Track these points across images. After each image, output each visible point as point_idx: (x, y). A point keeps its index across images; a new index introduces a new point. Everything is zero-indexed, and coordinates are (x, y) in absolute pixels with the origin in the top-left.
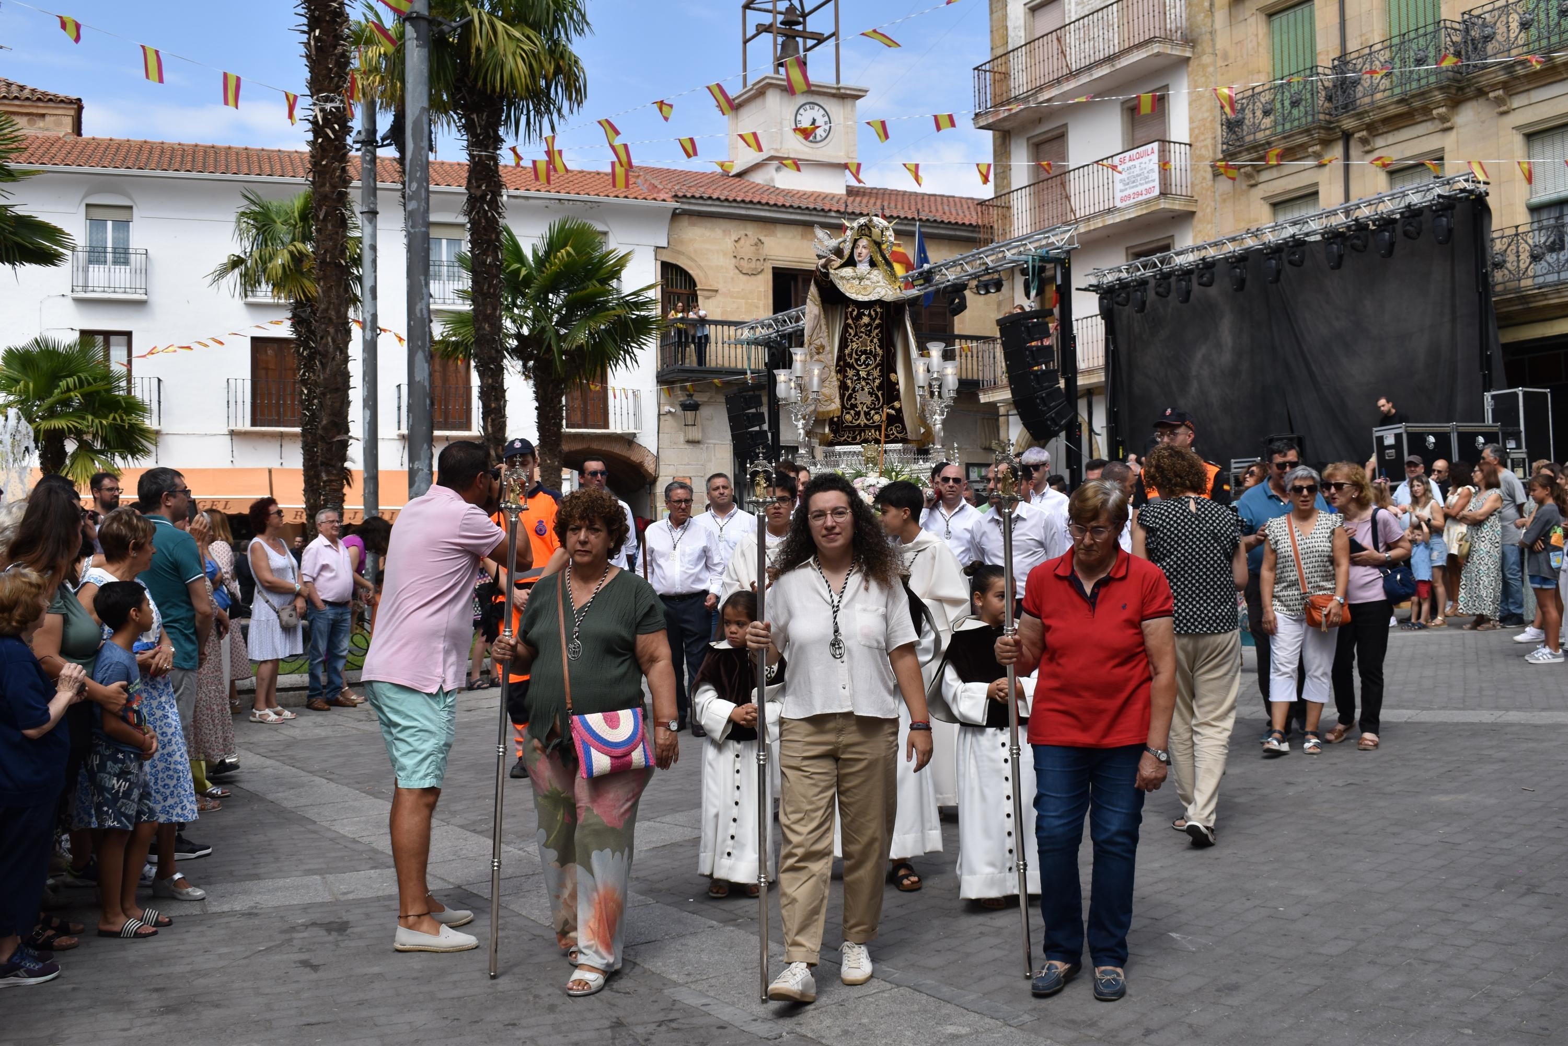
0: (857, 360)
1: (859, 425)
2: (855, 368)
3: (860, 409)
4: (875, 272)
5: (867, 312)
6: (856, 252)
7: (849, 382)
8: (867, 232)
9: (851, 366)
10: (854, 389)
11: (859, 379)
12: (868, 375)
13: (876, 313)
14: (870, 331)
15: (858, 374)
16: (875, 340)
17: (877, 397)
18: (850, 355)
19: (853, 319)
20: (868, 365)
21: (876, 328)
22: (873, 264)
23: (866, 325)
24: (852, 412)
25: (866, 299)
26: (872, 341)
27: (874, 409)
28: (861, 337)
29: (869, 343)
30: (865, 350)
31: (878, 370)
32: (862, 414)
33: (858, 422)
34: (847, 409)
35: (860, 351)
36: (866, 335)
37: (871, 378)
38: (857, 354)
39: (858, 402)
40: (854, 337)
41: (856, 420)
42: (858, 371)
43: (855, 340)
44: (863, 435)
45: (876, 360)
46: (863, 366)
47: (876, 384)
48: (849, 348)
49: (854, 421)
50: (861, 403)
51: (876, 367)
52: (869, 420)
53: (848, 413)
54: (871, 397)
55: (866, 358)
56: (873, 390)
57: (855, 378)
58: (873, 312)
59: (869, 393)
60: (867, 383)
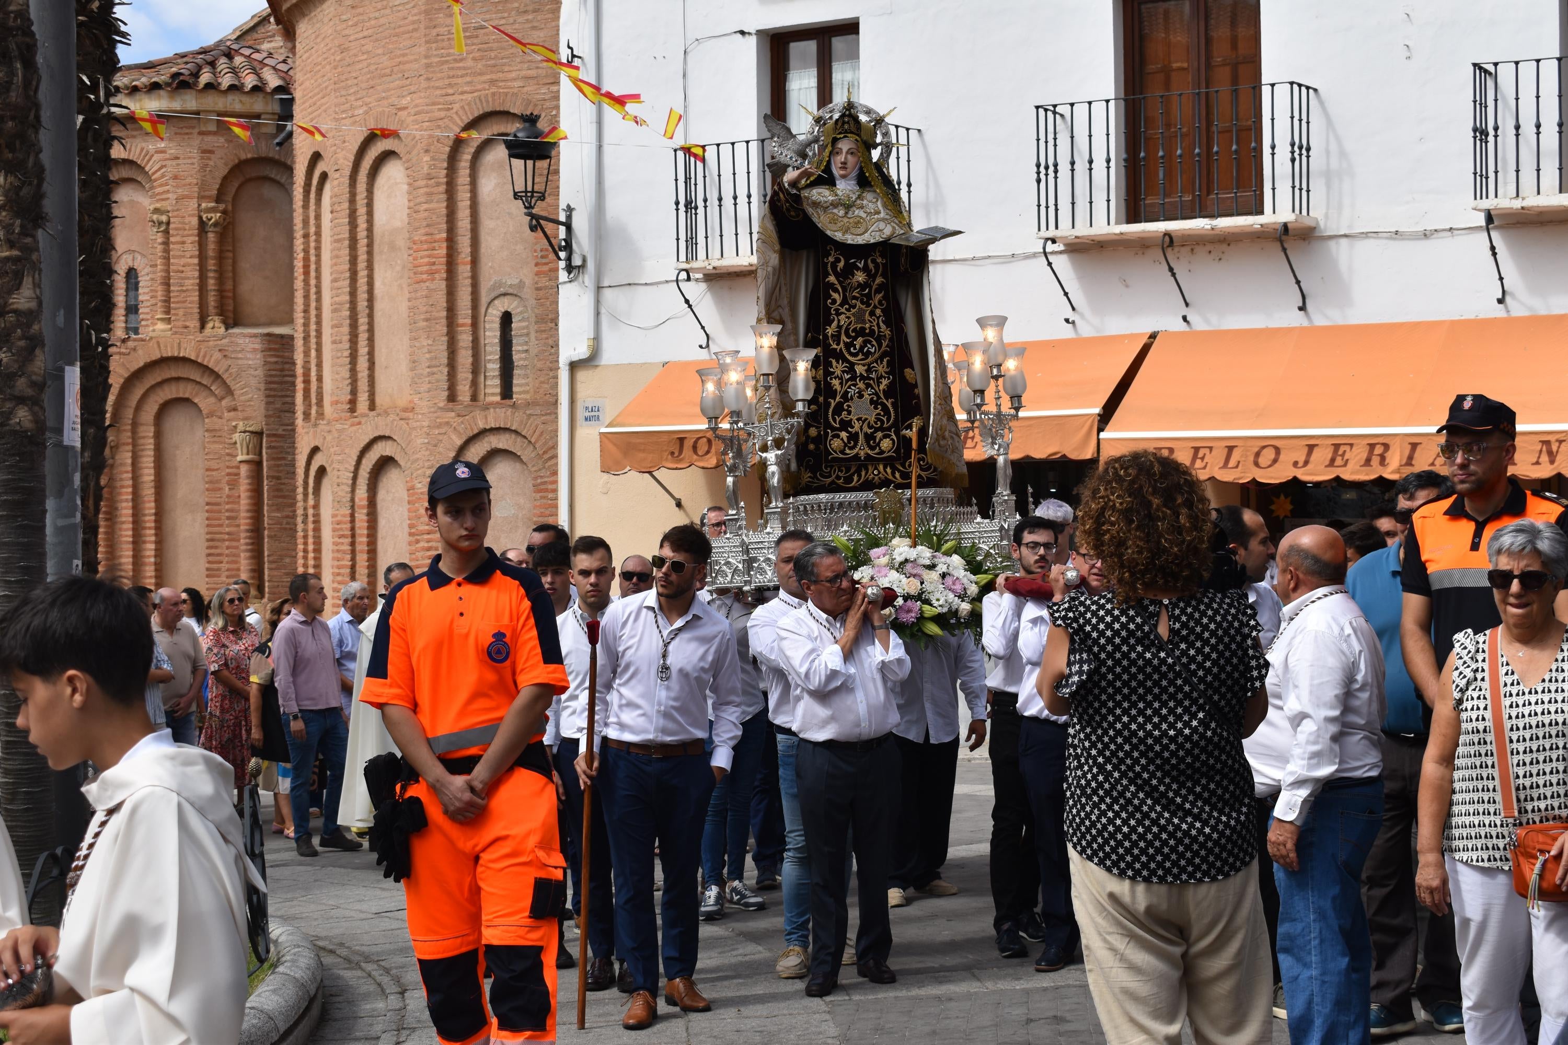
0: (848, 346)
2: (845, 360)
3: (856, 428)
4: (870, 196)
5: (861, 265)
7: (836, 383)
10: (845, 396)
11: (853, 378)
12: (869, 370)
13: (877, 265)
14: (869, 296)
15: (851, 368)
16: (878, 312)
17: (885, 409)
18: (838, 338)
19: (838, 276)
20: (867, 354)
21: (878, 291)
23: (862, 286)
24: (844, 435)
25: (860, 241)
26: (872, 314)
27: (881, 429)
28: (854, 307)
29: (867, 316)
30: (863, 329)
31: (885, 363)
32: (861, 437)
33: (855, 451)
34: (833, 429)
35: (855, 330)
36: (862, 303)
37: (873, 375)
38: (848, 336)
39: (853, 417)
40: (842, 305)
41: (851, 448)
42: (852, 365)
43: (843, 310)
44: (863, 473)
45: (880, 345)
46: (860, 357)
47: (882, 387)
48: (835, 324)
49: (848, 451)
50: (858, 420)
51: (881, 358)
52: (872, 448)
53: (838, 436)
54: (876, 408)
55: (865, 343)
56: (879, 397)
57: (847, 376)
58: (871, 266)
59: (872, 402)
60: (868, 386)
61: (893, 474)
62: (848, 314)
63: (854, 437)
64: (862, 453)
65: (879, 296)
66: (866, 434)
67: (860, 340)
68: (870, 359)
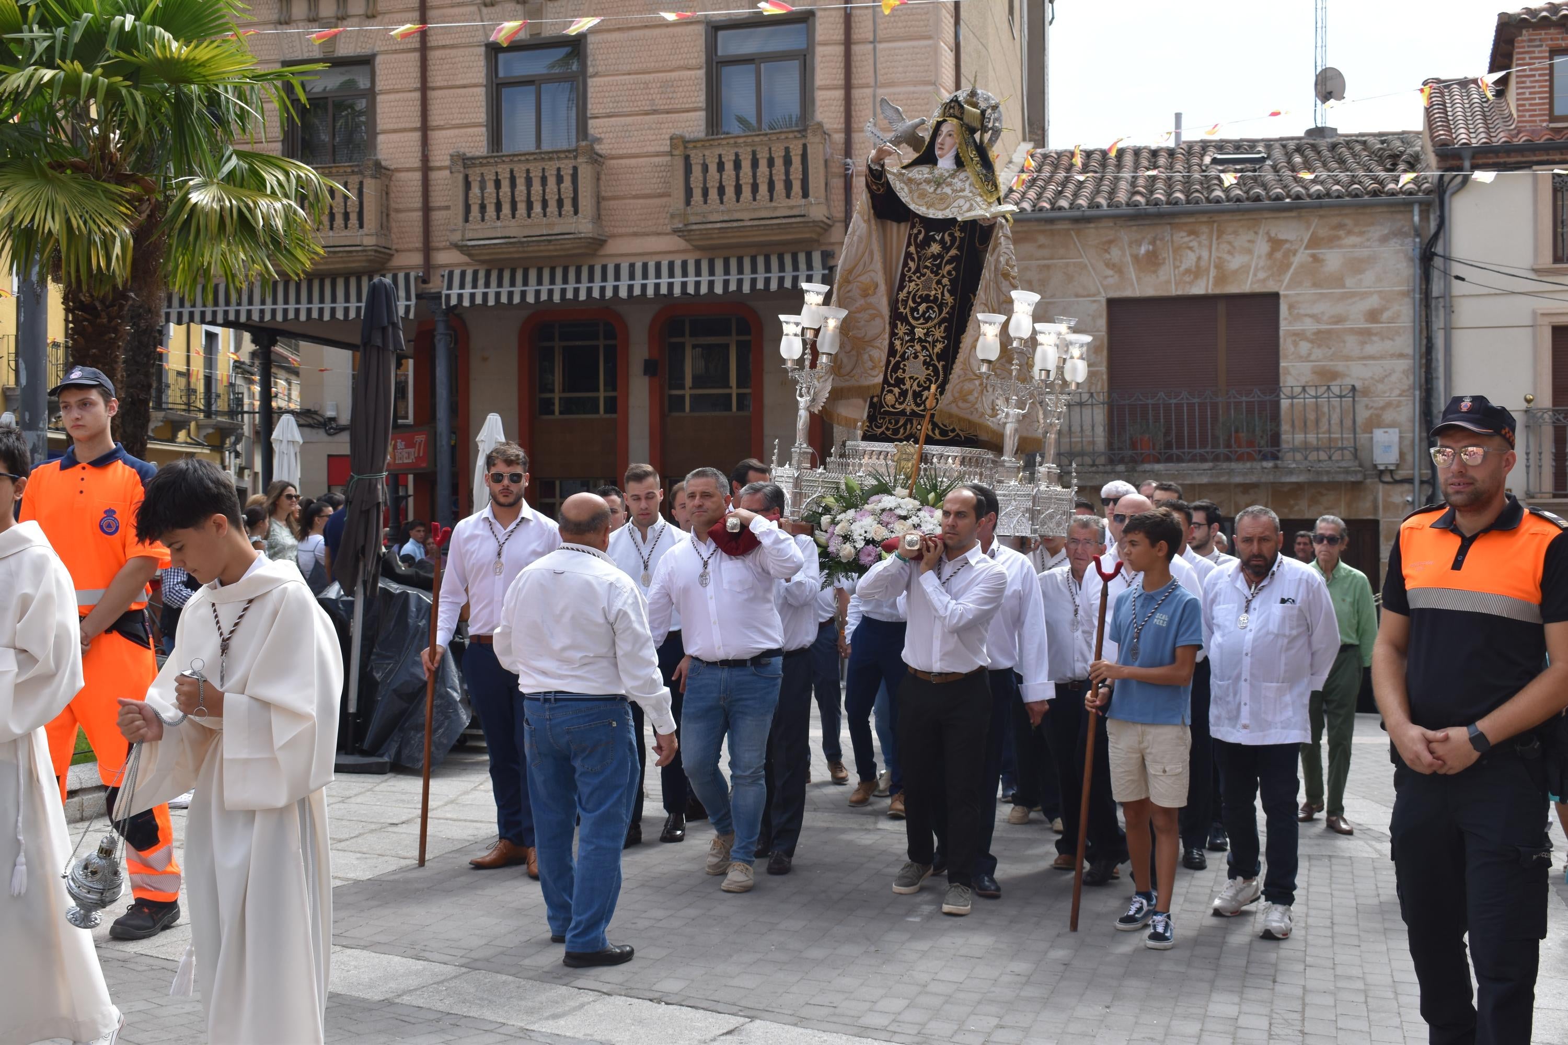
0: (913, 310)
1: (903, 413)
2: (908, 323)
3: (908, 386)
4: (962, 175)
5: (938, 238)
6: (939, 140)
7: (897, 343)
8: (957, 113)
9: (904, 320)
10: (903, 357)
11: (912, 340)
12: (927, 334)
13: (953, 239)
14: (939, 267)
15: (912, 332)
16: (945, 281)
18: (905, 302)
19: (917, 246)
20: (930, 318)
21: (948, 262)
22: (959, 163)
23: (934, 257)
24: (896, 390)
25: (940, 215)
26: (939, 282)
27: (928, 389)
28: (924, 275)
29: (934, 285)
30: (928, 296)
31: (942, 328)
32: (910, 394)
33: (902, 407)
34: (889, 385)
35: (921, 297)
36: (932, 272)
37: (930, 339)
38: (914, 301)
39: (907, 376)
40: (914, 273)
41: (901, 403)
42: (913, 327)
43: (914, 278)
44: (909, 427)
45: (941, 312)
46: (922, 321)
47: (936, 350)
48: (905, 291)
49: (897, 406)
50: (911, 378)
51: (940, 324)
52: (918, 405)
53: (891, 391)
54: (927, 369)
55: (928, 308)
56: (932, 359)
57: (907, 338)
58: (947, 238)
59: (925, 363)
60: (924, 348)
61: (933, 430)
62: (918, 281)
63: (904, 394)
64: (908, 411)
65: (948, 267)
66: (914, 392)
67: (924, 306)
68: (929, 324)
